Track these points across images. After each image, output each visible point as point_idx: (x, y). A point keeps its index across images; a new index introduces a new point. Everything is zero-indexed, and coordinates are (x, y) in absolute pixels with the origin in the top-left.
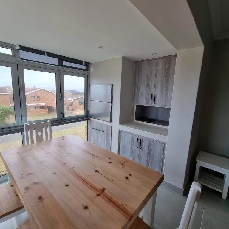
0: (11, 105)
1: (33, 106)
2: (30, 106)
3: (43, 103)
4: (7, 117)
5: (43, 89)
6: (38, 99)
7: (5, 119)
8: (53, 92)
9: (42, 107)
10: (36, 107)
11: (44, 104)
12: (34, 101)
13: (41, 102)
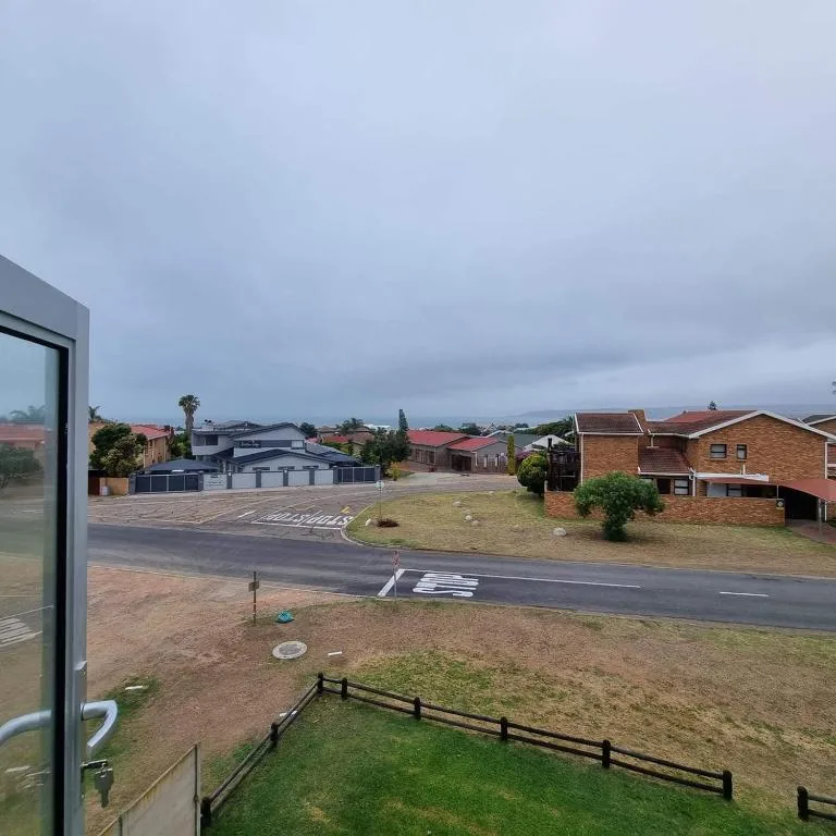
0: (639, 472)
1: (718, 484)
2: (704, 483)
3: (761, 473)
4: (628, 515)
5: (763, 415)
6: (741, 454)
7: (625, 521)
8: (805, 421)
9: (753, 490)
10: (728, 487)
11: (764, 478)
12: (721, 465)
13: (751, 470)
